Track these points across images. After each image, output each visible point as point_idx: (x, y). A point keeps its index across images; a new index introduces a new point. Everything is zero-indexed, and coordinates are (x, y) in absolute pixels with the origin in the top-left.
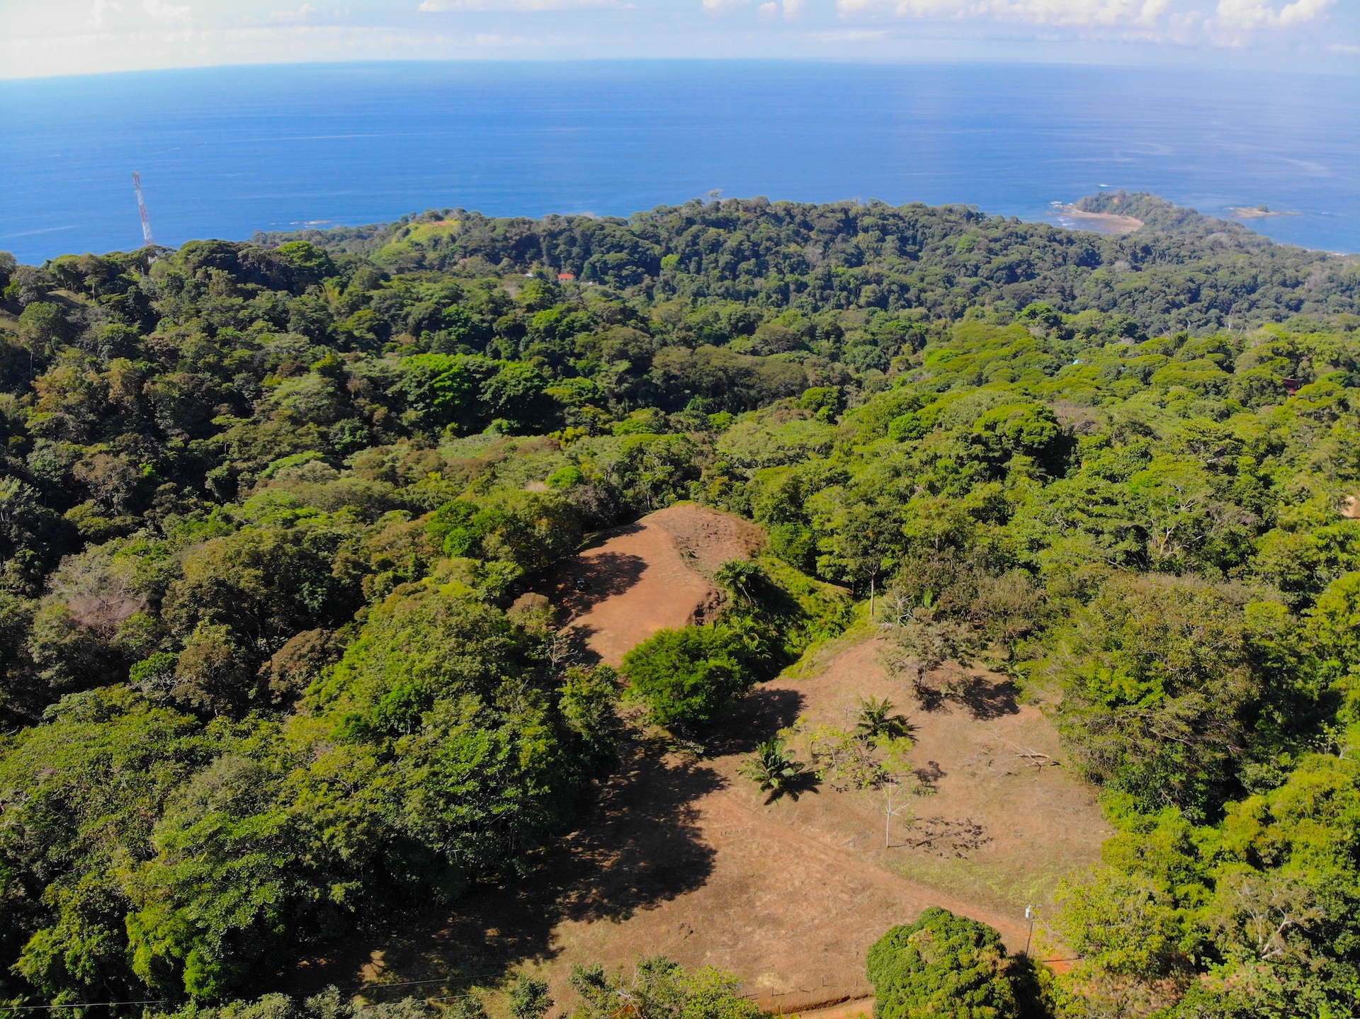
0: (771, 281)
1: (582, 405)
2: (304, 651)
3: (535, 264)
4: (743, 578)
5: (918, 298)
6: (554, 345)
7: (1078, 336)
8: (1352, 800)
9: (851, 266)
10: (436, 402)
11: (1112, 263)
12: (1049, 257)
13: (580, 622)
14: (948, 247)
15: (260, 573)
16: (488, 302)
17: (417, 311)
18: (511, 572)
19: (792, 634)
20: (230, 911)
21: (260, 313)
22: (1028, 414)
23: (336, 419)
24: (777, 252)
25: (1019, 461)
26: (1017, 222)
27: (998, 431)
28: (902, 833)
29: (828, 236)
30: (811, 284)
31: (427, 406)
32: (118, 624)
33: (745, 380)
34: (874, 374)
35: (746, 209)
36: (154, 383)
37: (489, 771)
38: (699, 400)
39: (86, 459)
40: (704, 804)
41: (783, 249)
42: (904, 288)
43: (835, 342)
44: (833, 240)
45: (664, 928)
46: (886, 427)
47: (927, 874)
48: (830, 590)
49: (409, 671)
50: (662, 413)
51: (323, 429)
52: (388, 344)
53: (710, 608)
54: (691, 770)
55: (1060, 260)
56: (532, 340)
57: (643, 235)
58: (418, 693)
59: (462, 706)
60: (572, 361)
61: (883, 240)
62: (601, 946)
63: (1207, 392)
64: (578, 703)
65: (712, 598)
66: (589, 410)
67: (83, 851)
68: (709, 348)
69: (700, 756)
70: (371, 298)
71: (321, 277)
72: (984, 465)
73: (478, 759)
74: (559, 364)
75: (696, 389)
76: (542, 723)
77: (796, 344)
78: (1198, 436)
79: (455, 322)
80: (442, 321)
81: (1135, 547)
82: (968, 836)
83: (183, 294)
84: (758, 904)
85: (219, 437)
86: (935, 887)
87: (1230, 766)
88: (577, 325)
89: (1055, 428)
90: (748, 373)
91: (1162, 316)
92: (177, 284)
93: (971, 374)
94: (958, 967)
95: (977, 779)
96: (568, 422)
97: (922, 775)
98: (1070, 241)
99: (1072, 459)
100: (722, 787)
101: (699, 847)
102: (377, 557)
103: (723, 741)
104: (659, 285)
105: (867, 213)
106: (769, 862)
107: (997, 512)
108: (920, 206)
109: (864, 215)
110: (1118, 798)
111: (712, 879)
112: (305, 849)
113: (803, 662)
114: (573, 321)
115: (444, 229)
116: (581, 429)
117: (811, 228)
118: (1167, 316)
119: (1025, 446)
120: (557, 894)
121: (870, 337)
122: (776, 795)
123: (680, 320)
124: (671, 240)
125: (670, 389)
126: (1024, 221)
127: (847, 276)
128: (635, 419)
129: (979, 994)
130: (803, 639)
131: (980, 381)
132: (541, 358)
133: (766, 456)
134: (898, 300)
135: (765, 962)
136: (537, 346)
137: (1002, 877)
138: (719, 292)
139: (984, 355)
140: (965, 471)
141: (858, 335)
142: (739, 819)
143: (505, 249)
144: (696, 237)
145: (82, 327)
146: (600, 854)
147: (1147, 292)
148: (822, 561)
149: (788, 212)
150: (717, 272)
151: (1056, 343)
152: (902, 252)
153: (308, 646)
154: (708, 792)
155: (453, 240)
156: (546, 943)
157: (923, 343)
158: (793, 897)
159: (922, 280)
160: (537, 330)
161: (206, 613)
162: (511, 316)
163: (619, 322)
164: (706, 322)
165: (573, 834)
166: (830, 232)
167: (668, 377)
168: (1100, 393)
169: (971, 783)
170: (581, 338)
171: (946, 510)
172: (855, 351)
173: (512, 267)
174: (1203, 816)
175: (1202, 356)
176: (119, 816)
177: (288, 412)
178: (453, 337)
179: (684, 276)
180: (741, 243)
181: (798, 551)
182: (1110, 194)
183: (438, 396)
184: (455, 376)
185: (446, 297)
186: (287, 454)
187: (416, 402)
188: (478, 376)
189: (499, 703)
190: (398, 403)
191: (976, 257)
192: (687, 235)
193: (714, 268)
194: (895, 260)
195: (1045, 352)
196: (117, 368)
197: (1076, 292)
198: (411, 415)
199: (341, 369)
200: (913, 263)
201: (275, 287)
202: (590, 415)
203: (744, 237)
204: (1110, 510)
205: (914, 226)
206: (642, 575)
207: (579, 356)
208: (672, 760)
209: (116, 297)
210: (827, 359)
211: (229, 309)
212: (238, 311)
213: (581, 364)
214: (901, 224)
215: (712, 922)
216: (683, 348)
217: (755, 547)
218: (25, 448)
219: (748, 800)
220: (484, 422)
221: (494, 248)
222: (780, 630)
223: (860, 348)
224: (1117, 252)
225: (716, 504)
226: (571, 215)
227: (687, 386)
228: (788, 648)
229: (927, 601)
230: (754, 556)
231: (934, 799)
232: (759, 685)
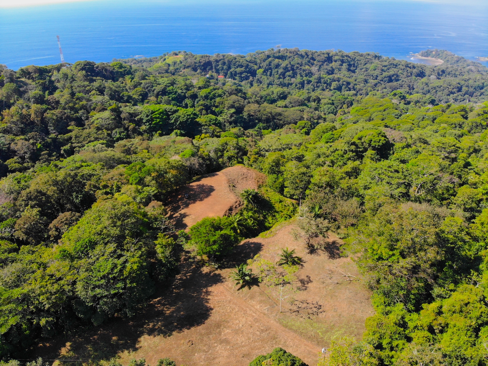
0: (298, 79)
1: (210, 125)
2: (63, 220)
3: (210, 71)
4: (251, 196)
5: (354, 87)
6: (208, 102)
7: (412, 103)
8: (477, 308)
9: (329, 74)
10: (153, 123)
11: (429, 76)
12: (405, 73)
13: (183, 212)
14: (367, 68)
15: (56, 188)
16: (184, 86)
17: (158, 89)
18: (153, 191)
19: (270, 219)
21: (94, 88)
22: (375, 134)
23: (114, 129)
24: (301, 69)
25: (370, 152)
26: (394, 59)
27: (363, 141)
28: (289, 306)
30: (313, 81)
31: (150, 124)
33: (279, 117)
34: (332, 116)
35: (290, 52)
36: (48, 114)
37: (110, 276)
38: (261, 125)
39: (16, 141)
40: (214, 289)
41: (303, 68)
42: (348, 83)
43: (317, 103)
44: (323, 65)
45: (182, 341)
46: (322, 137)
47: (294, 325)
48: (289, 201)
49: (89, 233)
50: (242, 129)
51: (109, 132)
52: (146, 101)
53: (236, 207)
54: (212, 274)
55: (409, 74)
56: (200, 100)
57: (251, 62)
58: (90, 242)
59: (107, 248)
60: (214, 109)
61: (342, 65)
62: (156, 348)
63: (456, 127)
64: (162, 247)
65: (237, 204)
66: (212, 128)
68: (265, 104)
69: (217, 269)
70: (141, 83)
71: (125, 75)
72: (354, 154)
73: (107, 271)
74: (208, 109)
75: (260, 120)
76: (140, 256)
77: (302, 104)
78: (441, 145)
79: (171, 93)
80: (167, 92)
81: (404, 191)
82: (315, 310)
83: (68, 81)
84: (223, 334)
85: (69, 134)
86: (295, 331)
87: (429, 287)
88: (217, 95)
89: (385, 140)
90: (280, 114)
91: (447, 97)
92: (66, 76)
93: (366, 117)
95: (324, 285)
96: (203, 132)
97: (302, 281)
98: (414, 67)
99: (391, 152)
100: (222, 282)
101: (206, 307)
102: (103, 183)
103: (228, 262)
104: (255, 80)
105: (336, 55)
106: (232, 315)
107: (355, 173)
108: (357, 53)
109: (335, 55)
110: (378, 298)
111: (208, 322)
112: (32, 303)
113: (272, 229)
114: (215, 93)
115: (178, 58)
116: (208, 135)
117: (315, 60)
118: (448, 97)
119: (372, 147)
120: (145, 323)
121: (331, 101)
122: (243, 287)
123: (258, 94)
124: (261, 63)
125: (250, 120)
126: (397, 59)
127: (327, 78)
128: (231, 131)
130: (274, 220)
131: (370, 120)
132: (202, 107)
133: (274, 147)
134: (345, 88)
135: (216, 361)
136: (201, 102)
137: (324, 329)
138: (278, 83)
139: (373, 110)
140: (346, 156)
141: (326, 101)
142: (225, 296)
143: (199, 66)
144: (270, 62)
145: (25, 92)
146: (167, 308)
147: (442, 88)
148: (286, 190)
149: (306, 54)
150: (277, 76)
151: (402, 106)
152: (349, 70)
153: (65, 218)
154: (216, 284)
155: (181, 63)
156: (135, 344)
157: (352, 104)
158: (237, 332)
159: (356, 80)
160: (202, 97)
162: (192, 91)
163: (234, 94)
164: (268, 95)
165: (159, 298)
166: (322, 62)
167: (249, 115)
168: (414, 126)
169: (322, 286)
170: (218, 100)
171: (328, 173)
172: (325, 107)
173: (201, 73)
174: (413, 308)
175: (456, 113)
177: (97, 126)
178: (170, 98)
179: (265, 77)
180: (287, 65)
181: (277, 186)
183: (154, 121)
184: (161, 113)
185: (169, 83)
186: (92, 141)
187: (146, 122)
188: (170, 113)
190: (139, 123)
191: (377, 72)
192: (267, 62)
193: (277, 74)
194: (346, 73)
195: (396, 109)
196: (34, 107)
197: (415, 87)
198: (143, 127)
199: (119, 109)
200: (353, 74)
201: (106, 78)
202: (212, 129)
203: (288, 63)
204: (396, 175)
205: (354, 60)
206: (212, 194)
207: (217, 107)
208: (205, 270)
209: (41, 81)
210: (313, 110)
211: (83, 86)
212: (86, 87)
214: (349, 59)
215: (202, 340)
216: (256, 104)
217: (261, 183)
219: (231, 288)
220: (172, 130)
221: (195, 66)
222: (265, 217)
223: (326, 106)
224: (432, 72)
225: (251, 166)
226: (224, 54)
227: (257, 119)
228: (267, 224)
229: (317, 209)
230: (259, 187)
231: (305, 292)
232: (248, 240)
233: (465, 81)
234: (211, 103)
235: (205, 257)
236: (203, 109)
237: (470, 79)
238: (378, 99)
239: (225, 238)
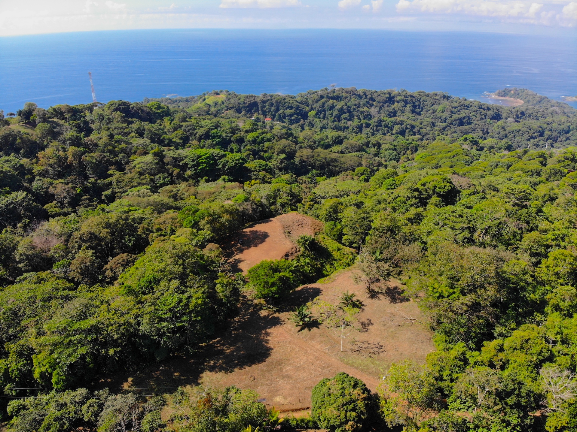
0: (355, 122)
1: (260, 171)
2: (120, 261)
3: (256, 113)
4: (307, 243)
5: (419, 131)
6: (255, 147)
7: (485, 149)
8: (537, 343)
9: (391, 117)
10: (199, 168)
11: (507, 119)
12: (478, 116)
13: (237, 257)
14: (434, 110)
15: (108, 230)
16: (230, 129)
17: (200, 132)
18: (209, 235)
19: (328, 267)
20: (69, 356)
21: (133, 130)
22: (439, 180)
23: (157, 174)
24: (358, 110)
25: (435, 199)
26: (465, 100)
27: (426, 187)
28: (349, 346)
29: (381, 104)
30: (372, 124)
31: (196, 170)
32: (51, 248)
33: (334, 164)
34: (394, 163)
35: (346, 92)
36: (86, 157)
38: (314, 171)
39: (54, 185)
41: (361, 109)
42: (413, 127)
43: (377, 149)
44: (383, 106)
45: (244, 377)
46: (382, 183)
47: (355, 363)
48: (347, 249)
49: (153, 270)
50: (294, 176)
51: (152, 177)
52: (188, 145)
53: (292, 254)
54: (270, 317)
55: (483, 117)
56: (247, 145)
57: (301, 103)
58: (154, 278)
59: (171, 284)
60: (262, 154)
61: (405, 106)
62: (219, 382)
63: (533, 175)
64: (222, 287)
65: (293, 250)
66: (263, 173)
67: (21, 331)
68: (319, 149)
69: (275, 312)
70: (182, 126)
71: (163, 116)
72: (417, 200)
73: (172, 305)
74: (256, 154)
75: (313, 167)
76: (203, 293)
77: (360, 149)
78: (510, 191)
79: (215, 137)
80: (211, 136)
81: (468, 236)
82: (376, 349)
83: (104, 122)
84: (284, 370)
85: (110, 179)
86: (357, 368)
87: (490, 326)
88: (265, 139)
89: (450, 186)
90: (336, 161)
91: (526, 142)
92: (101, 117)
93: (433, 164)
94: (343, 395)
95: (386, 327)
96: (253, 178)
97: (363, 324)
98: (488, 109)
99: (457, 199)
100: (281, 324)
101: (266, 347)
102: (157, 227)
103: (286, 306)
104: (307, 124)
105: (399, 95)
106: (293, 354)
107: (418, 219)
108: (423, 92)
109: (398, 95)
110: (439, 337)
111: (269, 360)
112: (100, 334)
113: (331, 276)
114: (264, 137)
115: (219, 98)
116: (258, 181)
117: (374, 101)
118: (529, 142)
119: (437, 193)
120: (206, 361)
121: (392, 147)
122: (302, 329)
123: (311, 138)
124: (313, 105)
125: (302, 167)
126: (468, 100)
127: (388, 121)
128: (282, 178)
129: (351, 407)
130: (332, 269)
131: (437, 167)
132: (249, 152)
133: (331, 194)
134: (409, 132)
135: (280, 392)
136: (248, 147)
137: (385, 366)
138: (332, 127)
139: (440, 156)
140: (409, 203)
141: (387, 146)
142: (285, 337)
143: (244, 107)
144: (324, 103)
145: (60, 133)
146: (226, 347)
147: (520, 132)
148: (344, 237)
149: (365, 93)
150: (332, 119)
151: (474, 152)
152: (413, 112)
153: (122, 259)
154: (275, 326)
155: (223, 103)
156: (197, 379)
157: (416, 150)
158: (298, 368)
159: (421, 124)
160: (249, 141)
161: (85, 246)
162: (239, 135)
163: (285, 138)
164: (322, 139)
165: (218, 339)
166: (383, 102)
167: (302, 161)
168: (485, 173)
169: (383, 328)
170: (267, 144)
171: (389, 217)
172: (386, 153)
173: (246, 115)
174: (474, 346)
175: (534, 159)
176: (36, 319)
177: (139, 170)
178: (214, 143)
179: (318, 120)
180: (343, 107)
181: (335, 233)
182: (510, 89)
183: (200, 166)
184: (208, 157)
185: (212, 126)
186: (135, 187)
187: (191, 168)
188: (217, 158)
189: (188, 284)
190: (184, 168)
191: (445, 115)
192: (320, 103)
193: (331, 117)
194: (410, 115)
195: (467, 155)
196: (71, 149)
197: (489, 131)
198: (189, 173)
199: (162, 153)
200: (418, 116)
201: (143, 119)
202: (262, 175)
203: (344, 104)
204: (460, 219)
205: (419, 101)
206: (267, 240)
207: (265, 152)
208: (263, 313)
209: (76, 122)
210: (372, 156)
211: (121, 128)
212: (124, 129)
213: (266, 155)
214: (414, 100)
215: (264, 376)
216: (308, 149)
217: (317, 231)
218: (31, 180)
219: (290, 330)
220: (219, 177)
221: (239, 107)
222: (322, 264)
223: (388, 151)
224: (509, 114)
225: (306, 213)
226: (272, 94)
227: (310, 165)
228: (324, 272)
229: (377, 254)
230: (316, 234)
231: (366, 334)
232: (306, 286)
233: (548, 124)
234: (259, 148)
235: (262, 301)
236: (250, 154)
237: (554, 121)
238: (447, 144)
239: (284, 280)
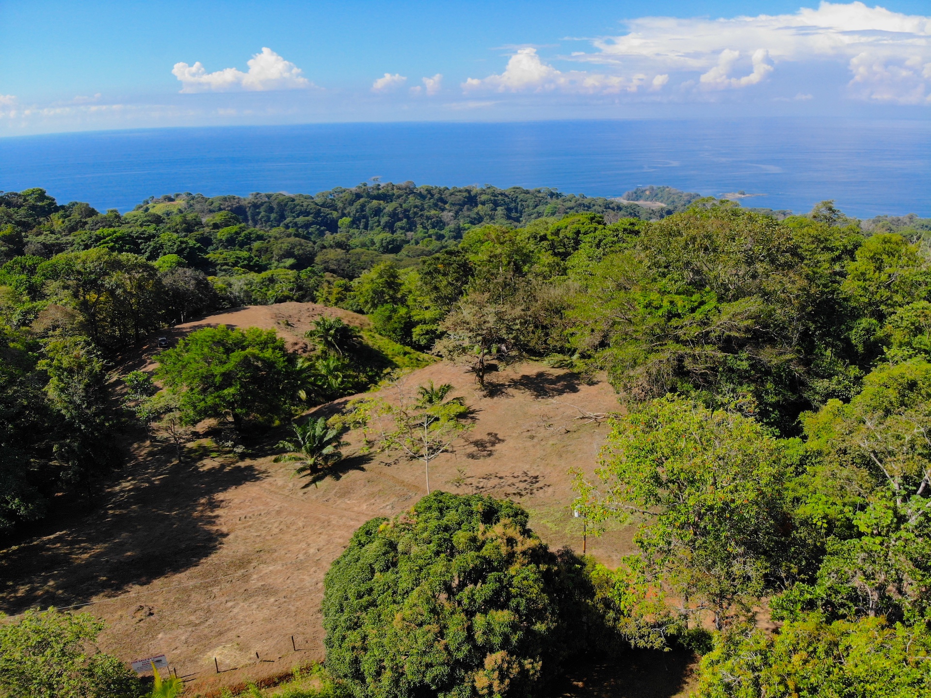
0: (419, 233)
1: (235, 266)
4: (332, 332)
9: (474, 224)
14: (539, 213)
22: (583, 220)
24: (422, 215)
26: (584, 197)
29: (457, 207)
30: (447, 235)
35: (399, 189)
41: (426, 213)
44: (461, 210)
45: (119, 614)
54: (227, 469)
57: (323, 205)
61: (496, 210)
66: (240, 269)
68: (359, 249)
71: (49, 212)
82: (523, 486)
84: (254, 577)
88: (254, 237)
95: (535, 440)
97: (478, 444)
98: (619, 208)
105: (483, 192)
106: (287, 537)
108: (519, 188)
109: (481, 194)
111: (209, 561)
115: (174, 206)
117: (445, 203)
122: (315, 478)
124: (345, 208)
126: (589, 197)
142: (266, 504)
144: (363, 206)
146: (81, 548)
148: (417, 331)
149: (429, 191)
150: (379, 228)
152: (509, 217)
154: (239, 485)
158: (300, 565)
160: (221, 241)
162: (200, 232)
164: (363, 245)
165: (60, 533)
166: (459, 204)
170: (256, 245)
179: (356, 231)
180: (395, 209)
181: (397, 326)
182: (643, 189)
192: (357, 205)
193: (378, 226)
194: (504, 222)
200: (516, 223)
202: (240, 272)
203: (398, 206)
205: (515, 201)
208: (209, 464)
214: (506, 199)
215: (185, 603)
216: (339, 250)
219: (283, 488)
226: (270, 193)
